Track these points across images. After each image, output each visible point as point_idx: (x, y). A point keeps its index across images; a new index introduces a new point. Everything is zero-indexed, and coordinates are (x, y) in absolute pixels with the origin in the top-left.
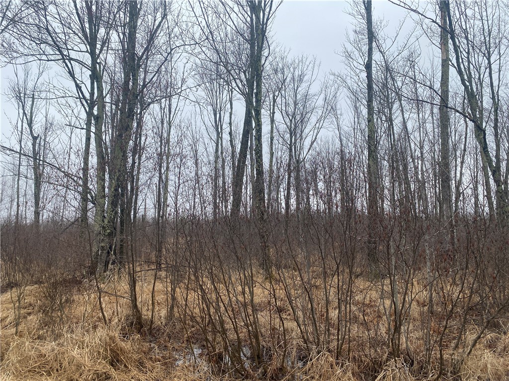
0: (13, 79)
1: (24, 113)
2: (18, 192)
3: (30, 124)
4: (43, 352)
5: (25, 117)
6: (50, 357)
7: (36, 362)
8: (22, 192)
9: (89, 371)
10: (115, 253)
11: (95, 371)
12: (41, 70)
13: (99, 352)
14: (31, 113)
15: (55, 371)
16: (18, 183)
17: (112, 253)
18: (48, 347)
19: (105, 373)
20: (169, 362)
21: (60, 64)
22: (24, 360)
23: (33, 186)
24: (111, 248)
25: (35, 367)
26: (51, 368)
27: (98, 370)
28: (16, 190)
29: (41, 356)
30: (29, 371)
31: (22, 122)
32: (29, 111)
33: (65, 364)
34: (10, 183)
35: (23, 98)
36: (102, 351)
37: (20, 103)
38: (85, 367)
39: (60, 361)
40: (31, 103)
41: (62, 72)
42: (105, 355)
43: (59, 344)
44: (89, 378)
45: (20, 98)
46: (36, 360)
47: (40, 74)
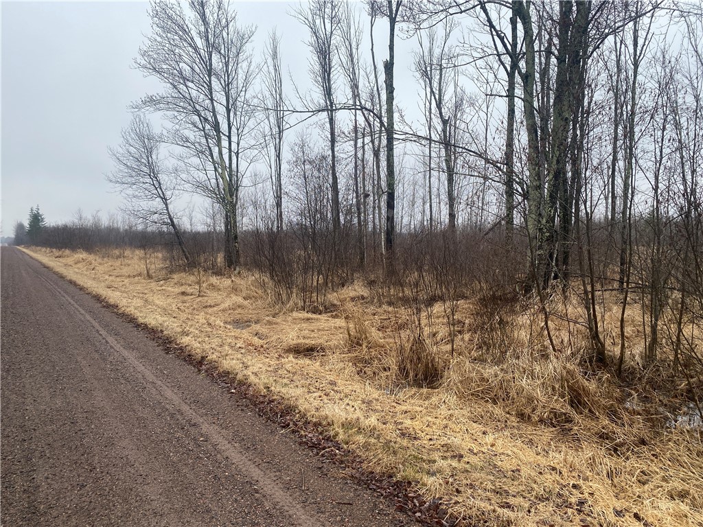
0: (418, 51)
1: (432, 92)
2: (430, 192)
3: (439, 106)
4: (486, 375)
5: (433, 97)
6: (494, 382)
7: (478, 386)
8: (434, 190)
9: (544, 407)
10: (557, 265)
11: (552, 409)
12: (448, 31)
13: (554, 388)
14: (440, 90)
15: (501, 400)
16: (430, 181)
17: (554, 264)
18: (490, 371)
19: (565, 414)
20: (657, 419)
21: (472, 14)
22: (466, 381)
23: (446, 183)
24: (551, 256)
25: (478, 391)
26: (496, 395)
27: (555, 409)
28: (427, 189)
29: (483, 379)
30: (472, 395)
31: (430, 104)
32: (438, 89)
33: (513, 393)
34: (421, 181)
35: (429, 73)
36: (557, 386)
37: (427, 80)
38: (538, 402)
39: (506, 389)
40: (439, 77)
41: (474, 25)
42: (562, 392)
43: (502, 370)
44: (545, 416)
45: (427, 74)
46: (479, 383)
47: (447, 36)
